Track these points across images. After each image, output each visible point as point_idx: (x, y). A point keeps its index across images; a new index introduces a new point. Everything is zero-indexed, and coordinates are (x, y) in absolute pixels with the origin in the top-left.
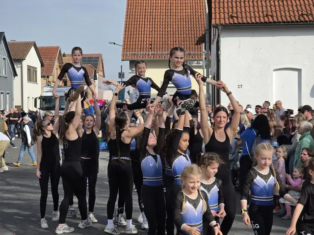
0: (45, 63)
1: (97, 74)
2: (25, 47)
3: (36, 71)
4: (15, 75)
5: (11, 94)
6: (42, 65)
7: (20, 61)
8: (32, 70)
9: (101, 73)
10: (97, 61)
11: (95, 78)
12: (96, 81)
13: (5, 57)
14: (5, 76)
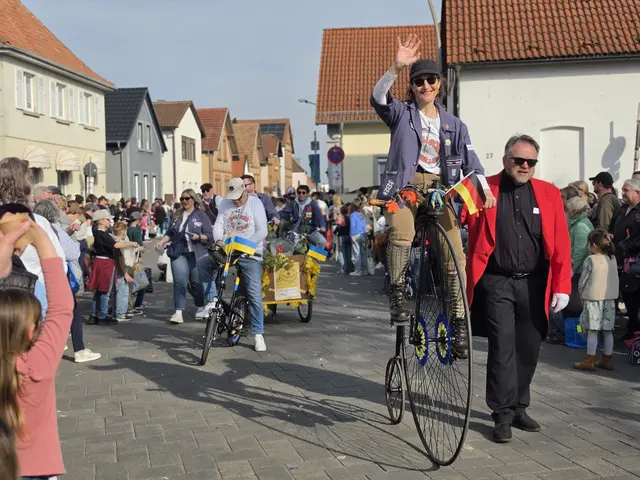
0: (207, 132)
1: (283, 149)
2: (178, 109)
3: (194, 145)
4: (165, 149)
5: (158, 177)
6: (203, 136)
7: (171, 129)
8: (188, 142)
9: (289, 147)
10: (283, 129)
11: (280, 154)
12: (282, 159)
13: (149, 124)
14: (150, 151)
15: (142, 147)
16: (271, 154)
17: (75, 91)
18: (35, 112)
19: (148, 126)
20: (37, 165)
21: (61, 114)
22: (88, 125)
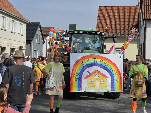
4: (44, 43)
7: (46, 36)
13: (40, 34)
14: (39, 43)
15: (37, 41)
17: (18, 23)
18: (5, 29)
19: (39, 35)
20: (5, 46)
21: (13, 30)
22: (21, 34)
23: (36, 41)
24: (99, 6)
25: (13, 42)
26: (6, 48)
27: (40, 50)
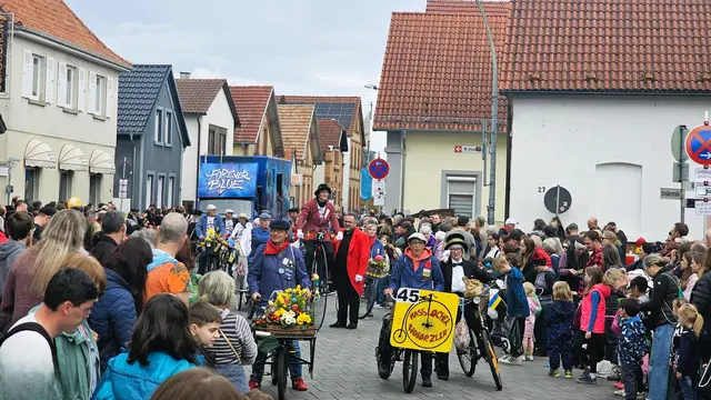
0: (243, 118)
1: (348, 139)
2: (208, 89)
3: (225, 136)
4: (187, 143)
5: (177, 180)
6: (237, 124)
8: (217, 132)
9: (357, 138)
10: (351, 112)
11: (344, 148)
12: (347, 155)
13: (170, 111)
14: (167, 145)
15: (159, 140)
16: (331, 147)
17: (86, 74)
18: (41, 101)
19: (169, 114)
20: (39, 164)
21: (68, 102)
22: (98, 114)
23: (156, 139)
24: (394, 14)
25: (69, 147)
26: (44, 170)
27: (171, 175)
